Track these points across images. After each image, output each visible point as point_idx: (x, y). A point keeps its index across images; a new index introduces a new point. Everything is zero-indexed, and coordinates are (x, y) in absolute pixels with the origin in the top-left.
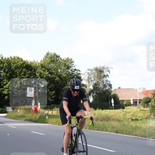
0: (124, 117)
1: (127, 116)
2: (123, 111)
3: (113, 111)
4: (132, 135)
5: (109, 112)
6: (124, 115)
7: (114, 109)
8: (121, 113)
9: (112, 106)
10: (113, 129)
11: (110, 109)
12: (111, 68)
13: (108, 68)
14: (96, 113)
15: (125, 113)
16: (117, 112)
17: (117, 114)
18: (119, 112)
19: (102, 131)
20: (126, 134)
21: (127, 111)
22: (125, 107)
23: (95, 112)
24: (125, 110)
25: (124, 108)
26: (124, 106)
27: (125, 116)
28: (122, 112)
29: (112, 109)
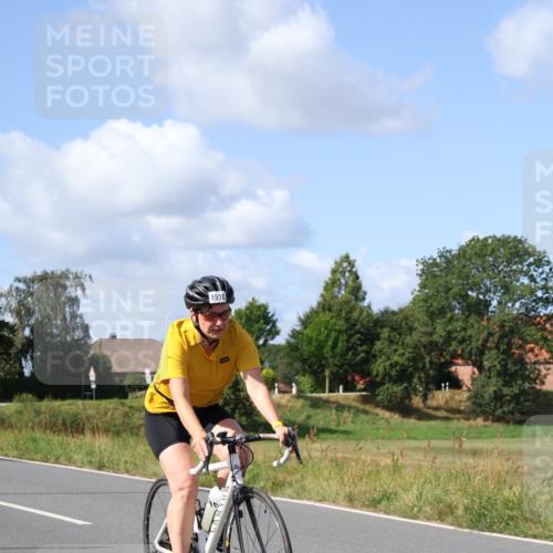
0: (124, 423)
1: (134, 420)
2: (122, 404)
3: (94, 402)
4: (145, 476)
5: (81, 406)
6: (126, 415)
7: (97, 398)
8: (117, 409)
9: (91, 390)
10: (89, 458)
11: (85, 398)
12: (88, 278)
13: (77, 277)
14: (43, 409)
15: (127, 409)
16: (105, 408)
17: (106, 414)
18: (111, 406)
19: (57, 461)
20: (127, 472)
21: (136, 404)
22: (130, 394)
23: (40, 407)
24: (128, 402)
25: (126, 397)
26: (127, 390)
27: (127, 420)
28: (120, 407)
29: (91, 398)
